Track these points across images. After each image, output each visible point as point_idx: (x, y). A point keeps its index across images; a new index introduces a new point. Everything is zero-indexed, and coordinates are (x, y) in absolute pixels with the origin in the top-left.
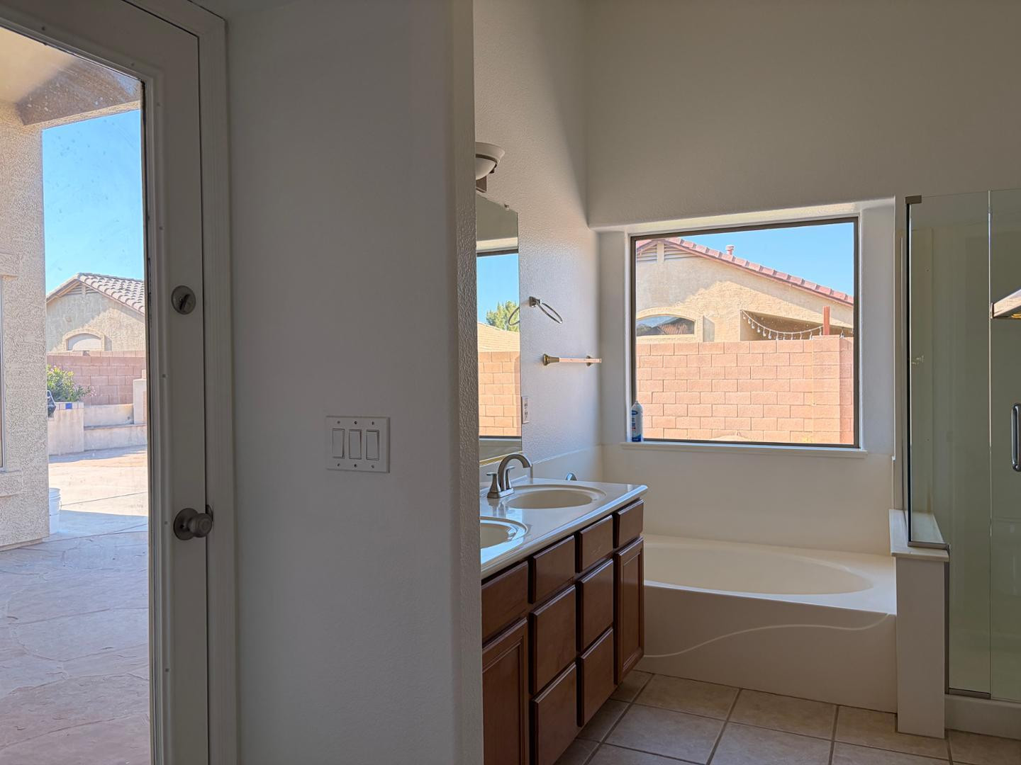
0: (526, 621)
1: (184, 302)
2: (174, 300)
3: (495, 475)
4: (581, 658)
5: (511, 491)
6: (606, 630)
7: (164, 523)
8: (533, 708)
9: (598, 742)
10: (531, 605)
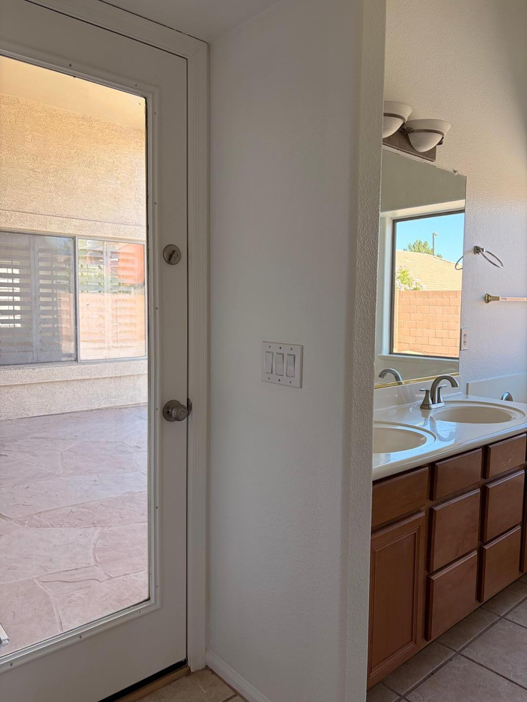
0: (424, 514)
1: (171, 255)
2: (165, 254)
3: (427, 391)
4: (484, 548)
5: (440, 405)
6: (513, 527)
7: (156, 409)
8: (429, 583)
9: (499, 616)
10: (431, 501)
